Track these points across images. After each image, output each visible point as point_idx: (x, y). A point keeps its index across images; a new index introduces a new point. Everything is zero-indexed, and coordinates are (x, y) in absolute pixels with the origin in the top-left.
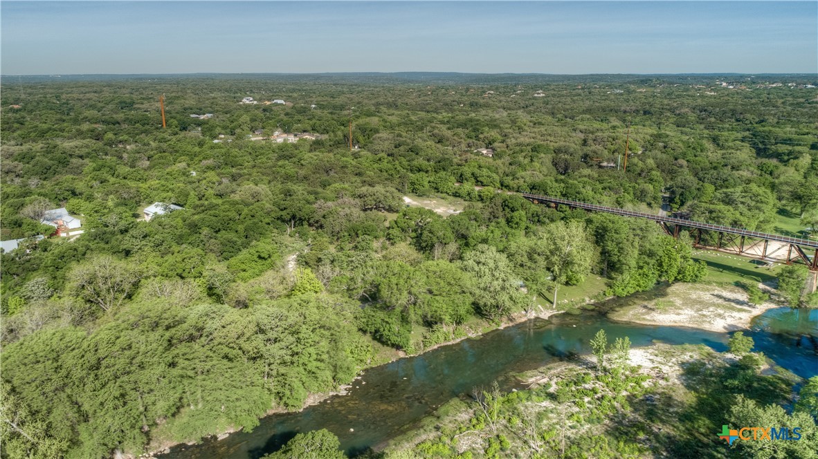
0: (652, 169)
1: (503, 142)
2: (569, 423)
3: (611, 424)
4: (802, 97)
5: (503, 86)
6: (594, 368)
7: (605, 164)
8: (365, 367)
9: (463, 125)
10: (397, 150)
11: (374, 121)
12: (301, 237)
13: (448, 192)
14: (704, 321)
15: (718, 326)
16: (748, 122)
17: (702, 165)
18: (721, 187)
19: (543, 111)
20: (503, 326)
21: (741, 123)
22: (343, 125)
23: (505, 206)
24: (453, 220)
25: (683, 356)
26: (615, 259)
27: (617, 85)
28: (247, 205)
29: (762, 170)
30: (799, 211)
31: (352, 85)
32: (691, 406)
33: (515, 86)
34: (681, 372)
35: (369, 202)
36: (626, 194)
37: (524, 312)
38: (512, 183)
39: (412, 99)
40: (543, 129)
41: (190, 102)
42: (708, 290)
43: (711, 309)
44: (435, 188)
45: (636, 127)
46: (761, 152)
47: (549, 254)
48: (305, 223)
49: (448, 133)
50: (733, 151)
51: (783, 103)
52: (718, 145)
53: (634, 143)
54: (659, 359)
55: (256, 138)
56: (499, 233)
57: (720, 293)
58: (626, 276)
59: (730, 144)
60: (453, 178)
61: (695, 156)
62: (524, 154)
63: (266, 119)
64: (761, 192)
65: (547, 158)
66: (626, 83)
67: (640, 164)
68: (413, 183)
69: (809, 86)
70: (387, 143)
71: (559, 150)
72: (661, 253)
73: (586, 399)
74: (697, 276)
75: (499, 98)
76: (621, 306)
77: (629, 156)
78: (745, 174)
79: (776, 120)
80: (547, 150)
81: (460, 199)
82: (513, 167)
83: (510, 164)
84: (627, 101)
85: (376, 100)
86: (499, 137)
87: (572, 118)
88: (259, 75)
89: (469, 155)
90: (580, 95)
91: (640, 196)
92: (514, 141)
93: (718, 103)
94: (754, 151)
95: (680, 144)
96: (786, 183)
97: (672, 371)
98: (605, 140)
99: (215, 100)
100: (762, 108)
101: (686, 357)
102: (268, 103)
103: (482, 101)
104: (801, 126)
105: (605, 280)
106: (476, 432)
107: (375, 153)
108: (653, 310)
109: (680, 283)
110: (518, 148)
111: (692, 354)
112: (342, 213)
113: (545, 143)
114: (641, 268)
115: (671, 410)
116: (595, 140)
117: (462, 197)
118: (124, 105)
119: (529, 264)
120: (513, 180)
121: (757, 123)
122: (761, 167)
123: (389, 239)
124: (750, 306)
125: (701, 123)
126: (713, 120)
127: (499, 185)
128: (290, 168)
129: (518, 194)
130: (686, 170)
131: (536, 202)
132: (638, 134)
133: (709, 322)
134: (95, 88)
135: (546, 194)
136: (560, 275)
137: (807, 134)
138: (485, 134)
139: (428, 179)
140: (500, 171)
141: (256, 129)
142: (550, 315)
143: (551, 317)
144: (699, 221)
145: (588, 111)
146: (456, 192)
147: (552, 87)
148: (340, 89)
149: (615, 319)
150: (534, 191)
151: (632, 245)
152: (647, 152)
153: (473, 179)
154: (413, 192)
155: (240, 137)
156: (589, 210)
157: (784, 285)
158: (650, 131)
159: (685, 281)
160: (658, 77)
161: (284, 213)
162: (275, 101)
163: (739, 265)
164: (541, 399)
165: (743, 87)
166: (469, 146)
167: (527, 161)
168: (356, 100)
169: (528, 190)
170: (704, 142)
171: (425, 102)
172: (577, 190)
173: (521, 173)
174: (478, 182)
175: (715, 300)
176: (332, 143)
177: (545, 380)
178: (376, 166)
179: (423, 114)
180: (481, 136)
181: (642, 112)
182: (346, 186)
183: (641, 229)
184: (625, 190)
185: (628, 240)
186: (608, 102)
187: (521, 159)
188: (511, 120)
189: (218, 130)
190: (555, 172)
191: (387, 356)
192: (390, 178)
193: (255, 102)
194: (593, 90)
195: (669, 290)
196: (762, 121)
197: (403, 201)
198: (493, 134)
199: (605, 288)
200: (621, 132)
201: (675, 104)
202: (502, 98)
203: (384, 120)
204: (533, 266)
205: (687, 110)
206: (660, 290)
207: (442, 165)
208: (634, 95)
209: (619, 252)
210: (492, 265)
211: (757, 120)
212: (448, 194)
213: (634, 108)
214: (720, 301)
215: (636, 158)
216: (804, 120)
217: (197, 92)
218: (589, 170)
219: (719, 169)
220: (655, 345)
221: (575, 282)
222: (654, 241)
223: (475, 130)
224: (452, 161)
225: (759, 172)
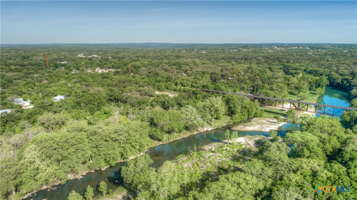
0: (246, 80)
1: (191, 71)
2: (219, 158)
3: (232, 158)
4: (304, 53)
5: (189, 49)
6: (226, 143)
7: (229, 78)
8: (149, 147)
9: (175, 65)
10: (150, 74)
11: (138, 63)
12: (118, 107)
13: (172, 89)
14: (263, 129)
15: (267, 130)
16: (283, 62)
17: (265, 78)
18: (270, 85)
19: (206, 59)
20: (195, 133)
21: (281, 62)
22: (125, 65)
23: (194, 93)
24: (175, 98)
25: (255, 139)
26: (233, 109)
27: (235, 48)
28: (97, 95)
29: (285, 79)
30: (297, 93)
31: (124, 49)
32: (257, 152)
33: (194, 49)
34: (255, 143)
35: (143, 93)
36: (237, 88)
37: (202, 129)
38: (195, 85)
39: (151, 55)
40: (206, 66)
41: (55, 56)
42: (265, 119)
43: (265, 125)
44: (167, 88)
45: (241, 64)
46: (286, 73)
47: (210, 107)
48: (119, 101)
49: (169, 68)
50: (276, 73)
51: (296, 55)
52: (271, 70)
53: (240, 70)
54: (247, 140)
55: (89, 71)
56: (193, 101)
57: (269, 120)
58: (237, 115)
59: (276, 70)
60: (173, 84)
61: (263, 75)
62: (199, 75)
63: (91, 63)
64: (282, 86)
65: (208, 76)
66: (238, 47)
67: (242, 78)
68: (158, 86)
69: (307, 48)
70: (145, 72)
71: (212, 73)
72: (248, 107)
73: (224, 152)
74: (261, 115)
75: (187, 54)
76: (236, 125)
77: (238, 75)
78: (279, 80)
79: (293, 61)
80: (208, 73)
81: (176, 92)
82: (196, 79)
83: (194, 78)
84: (238, 54)
85: (136, 55)
86: (189, 69)
87: (217, 61)
88: (81, 44)
89: (178, 76)
90: (220, 52)
91: (242, 89)
92: (195, 70)
93: (273, 55)
94: (284, 72)
95: (257, 71)
96: (293, 83)
97: (251, 143)
98: (230, 69)
99: (65, 56)
100: (289, 57)
101: (256, 139)
102: (90, 57)
103: (180, 55)
104: (302, 63)
105: (230, 117)
106: (189, 162)
107: (141, 75)
108: (246, 126)
109: (256, 118)
110: (197, 73)
111: (258, 138)
112: (134, 97)
113: (207, 71)
114: (242, 112)
115: (251, 153)
116: (226, 69)
117: (177, 91)
118: (24, 58)
119: (203, 111)
120: (196, 84)
121: (286, 62)
122: (285, 78)
123: (152, 106)
124: (278, 123)
125: (266, 63)
126: (270, 61)
127: (191, 87)
128: (109, 81)
129: (198, 89)
130: (259, 80)
131: (205, 92)
132: (241, 67)
133: (265, 129)
134: (6, 51)
135: (208, 89)
136: (214, 115)
137: (303, 66)
138: (184, 68)
139: (164, 85)
140: (191, 81)
141: (88, 67)
142: (211, 129)
143: (212, 130)
144: (262, 96)
145: (223, 58)
146: (175, 89)
147: (209, 49)
148: (119, 50)
149: (234, 129)
150: (204, 88)
151: (239, 104)
152: (245, 74)
153: (181, 84)
154: (158, 90)
155: (83, 70)
156: (224, 94)
157: (289, 116)
158: (246, 66)
159: (257, 117)
160: (251, 45)
161: (111, 97)
162: (93, 56)
163: (276, 111)
164: (210, 152)
165: (283, 49)
166: (178, 73)
167: (201, 77)
168: (127, 55)
169: (202, 88)
170: (266, 69)
171: (157, 56)
172: (220, 87)
173: (198, 82)
174: (183, 85)
175: (267, 122)
176: (123, 72)
177: (211, 148)
178: (142, 80)
179: (157, 60)
180: (182, 69)
181: (244, 59)
182: (133, 87)
183: (242, 99)
184: (237, 87)
185: (237, 103)
186: (231, 55)
187: (198, 77)
188: (193, 62)
189: (72, 68)
190: (211, 81)
191: (156, 144)
192: (149, 84)
193: (84, 56)
194: (225, 50)
195: (252, 120)
196: (288, 62)
197: (155, 92)
198: (187, 68)
199: (230, 120)
200: (235, 66)
201: (257, 56)
202: (189, 54)
203: (142, 63)
204: (205, 111)
205: (261, 58)
206: (249, 120)
207: (168, 79)
208: (241, 52)
209: (234, 107)
210: (191, 111)
211: (286, 61)
212: (172, 90)
213: (241, 57)
214: (269, 122)
215: (241, 76)
216: (303, 61)
217: (55, 52)
218: (224, 80)
219: (270, 79)
220: (246, 136)
221: (220, 118)
222: (246, 103)
223: (179, 66)
224: (172, 78)
225: (284, 80)
